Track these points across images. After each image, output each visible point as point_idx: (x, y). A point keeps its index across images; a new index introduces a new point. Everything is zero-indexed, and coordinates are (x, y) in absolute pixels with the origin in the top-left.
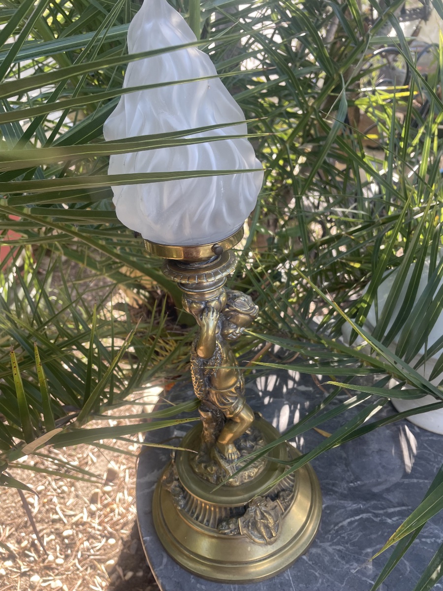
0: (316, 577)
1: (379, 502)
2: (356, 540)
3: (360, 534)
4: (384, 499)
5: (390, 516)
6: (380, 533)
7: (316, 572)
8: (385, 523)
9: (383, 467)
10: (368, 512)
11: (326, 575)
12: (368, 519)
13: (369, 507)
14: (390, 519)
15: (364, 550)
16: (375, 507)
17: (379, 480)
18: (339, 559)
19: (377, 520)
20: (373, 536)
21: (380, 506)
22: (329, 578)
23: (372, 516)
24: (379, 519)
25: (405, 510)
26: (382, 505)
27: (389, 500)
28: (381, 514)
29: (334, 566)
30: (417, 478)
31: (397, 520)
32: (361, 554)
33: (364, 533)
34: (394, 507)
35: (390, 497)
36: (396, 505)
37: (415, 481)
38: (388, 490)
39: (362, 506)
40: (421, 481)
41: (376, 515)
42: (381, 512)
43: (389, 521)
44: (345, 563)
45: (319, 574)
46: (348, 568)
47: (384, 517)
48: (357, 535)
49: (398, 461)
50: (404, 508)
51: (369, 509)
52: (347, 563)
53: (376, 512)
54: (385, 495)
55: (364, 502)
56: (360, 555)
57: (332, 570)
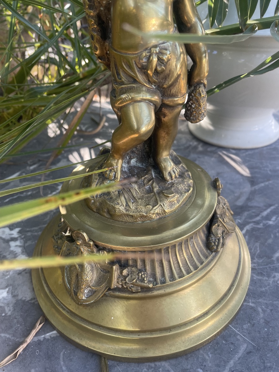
0: (252, 308)
1: (250, 212)
2: (259, 251)
3: (258, 244)
4: (252, 207)
5: (268, 218)
6: (272, 236)
7: (249, 302)
8: (270, 226)
9: (231, 184)
10: (248, 223)
11: (260, 300)
12: (253, 229)
13: (245, 219)
14: (270, 220)
15: (272, 257)
16: (251, 217)
17: (236, 195)
18: (260, 278)
19: (261, 226)
20: (270, 241)
21: (253, 214)
22: (265, 301)
23: (255, 225)
24: (261, 224)
25: (275, 209)
26: (253, 212)
27: (256, 207)
28: (260, 220)
29: (261, 287)
30: (262, 182)
31: (276, 219)
32: (272, 262)
33: (260, 241)
34: (265, 210)
35: (254, 204)
36: (264, 208)
37: (262, 185)
38: (248, 199)
39: (239, 221)
40: (267, 183)
41: (257, 223)
42: (258, 218)
43: (271, 223)
44: (267, 279)
45: (253, 303)
46: (274, 281)
47: (264, 222)
48: (256, 247)
49: (238, 176)
50: (272, 208)
51: (247, 220)
52: (269, 276)
53: (254, 220)
54: (250, 204)
55: (239, 217)
56: (274, 263)
57: (262, 292)
